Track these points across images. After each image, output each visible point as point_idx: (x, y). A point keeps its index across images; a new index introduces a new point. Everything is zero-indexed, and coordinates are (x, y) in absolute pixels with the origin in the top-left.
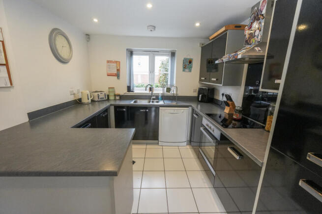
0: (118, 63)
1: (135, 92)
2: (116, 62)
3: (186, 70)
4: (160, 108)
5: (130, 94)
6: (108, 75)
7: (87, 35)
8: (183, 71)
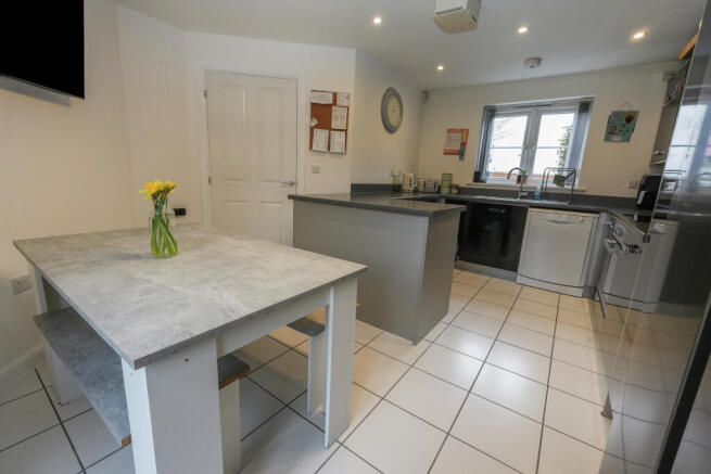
0: (465, 132)
1: (488, 182)
2: (462, 131)
3: (614, 138)
4: (530, 209)
5: (479, 186)
6: (446, 153)
7: (425, 92)
8: (607, 139)
